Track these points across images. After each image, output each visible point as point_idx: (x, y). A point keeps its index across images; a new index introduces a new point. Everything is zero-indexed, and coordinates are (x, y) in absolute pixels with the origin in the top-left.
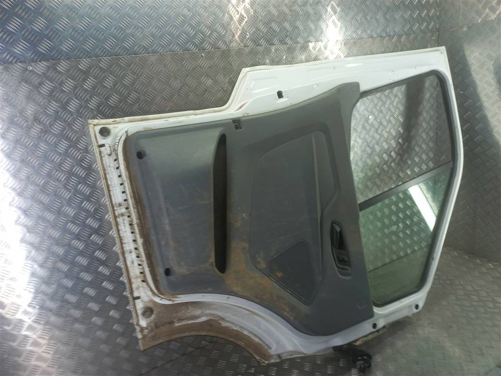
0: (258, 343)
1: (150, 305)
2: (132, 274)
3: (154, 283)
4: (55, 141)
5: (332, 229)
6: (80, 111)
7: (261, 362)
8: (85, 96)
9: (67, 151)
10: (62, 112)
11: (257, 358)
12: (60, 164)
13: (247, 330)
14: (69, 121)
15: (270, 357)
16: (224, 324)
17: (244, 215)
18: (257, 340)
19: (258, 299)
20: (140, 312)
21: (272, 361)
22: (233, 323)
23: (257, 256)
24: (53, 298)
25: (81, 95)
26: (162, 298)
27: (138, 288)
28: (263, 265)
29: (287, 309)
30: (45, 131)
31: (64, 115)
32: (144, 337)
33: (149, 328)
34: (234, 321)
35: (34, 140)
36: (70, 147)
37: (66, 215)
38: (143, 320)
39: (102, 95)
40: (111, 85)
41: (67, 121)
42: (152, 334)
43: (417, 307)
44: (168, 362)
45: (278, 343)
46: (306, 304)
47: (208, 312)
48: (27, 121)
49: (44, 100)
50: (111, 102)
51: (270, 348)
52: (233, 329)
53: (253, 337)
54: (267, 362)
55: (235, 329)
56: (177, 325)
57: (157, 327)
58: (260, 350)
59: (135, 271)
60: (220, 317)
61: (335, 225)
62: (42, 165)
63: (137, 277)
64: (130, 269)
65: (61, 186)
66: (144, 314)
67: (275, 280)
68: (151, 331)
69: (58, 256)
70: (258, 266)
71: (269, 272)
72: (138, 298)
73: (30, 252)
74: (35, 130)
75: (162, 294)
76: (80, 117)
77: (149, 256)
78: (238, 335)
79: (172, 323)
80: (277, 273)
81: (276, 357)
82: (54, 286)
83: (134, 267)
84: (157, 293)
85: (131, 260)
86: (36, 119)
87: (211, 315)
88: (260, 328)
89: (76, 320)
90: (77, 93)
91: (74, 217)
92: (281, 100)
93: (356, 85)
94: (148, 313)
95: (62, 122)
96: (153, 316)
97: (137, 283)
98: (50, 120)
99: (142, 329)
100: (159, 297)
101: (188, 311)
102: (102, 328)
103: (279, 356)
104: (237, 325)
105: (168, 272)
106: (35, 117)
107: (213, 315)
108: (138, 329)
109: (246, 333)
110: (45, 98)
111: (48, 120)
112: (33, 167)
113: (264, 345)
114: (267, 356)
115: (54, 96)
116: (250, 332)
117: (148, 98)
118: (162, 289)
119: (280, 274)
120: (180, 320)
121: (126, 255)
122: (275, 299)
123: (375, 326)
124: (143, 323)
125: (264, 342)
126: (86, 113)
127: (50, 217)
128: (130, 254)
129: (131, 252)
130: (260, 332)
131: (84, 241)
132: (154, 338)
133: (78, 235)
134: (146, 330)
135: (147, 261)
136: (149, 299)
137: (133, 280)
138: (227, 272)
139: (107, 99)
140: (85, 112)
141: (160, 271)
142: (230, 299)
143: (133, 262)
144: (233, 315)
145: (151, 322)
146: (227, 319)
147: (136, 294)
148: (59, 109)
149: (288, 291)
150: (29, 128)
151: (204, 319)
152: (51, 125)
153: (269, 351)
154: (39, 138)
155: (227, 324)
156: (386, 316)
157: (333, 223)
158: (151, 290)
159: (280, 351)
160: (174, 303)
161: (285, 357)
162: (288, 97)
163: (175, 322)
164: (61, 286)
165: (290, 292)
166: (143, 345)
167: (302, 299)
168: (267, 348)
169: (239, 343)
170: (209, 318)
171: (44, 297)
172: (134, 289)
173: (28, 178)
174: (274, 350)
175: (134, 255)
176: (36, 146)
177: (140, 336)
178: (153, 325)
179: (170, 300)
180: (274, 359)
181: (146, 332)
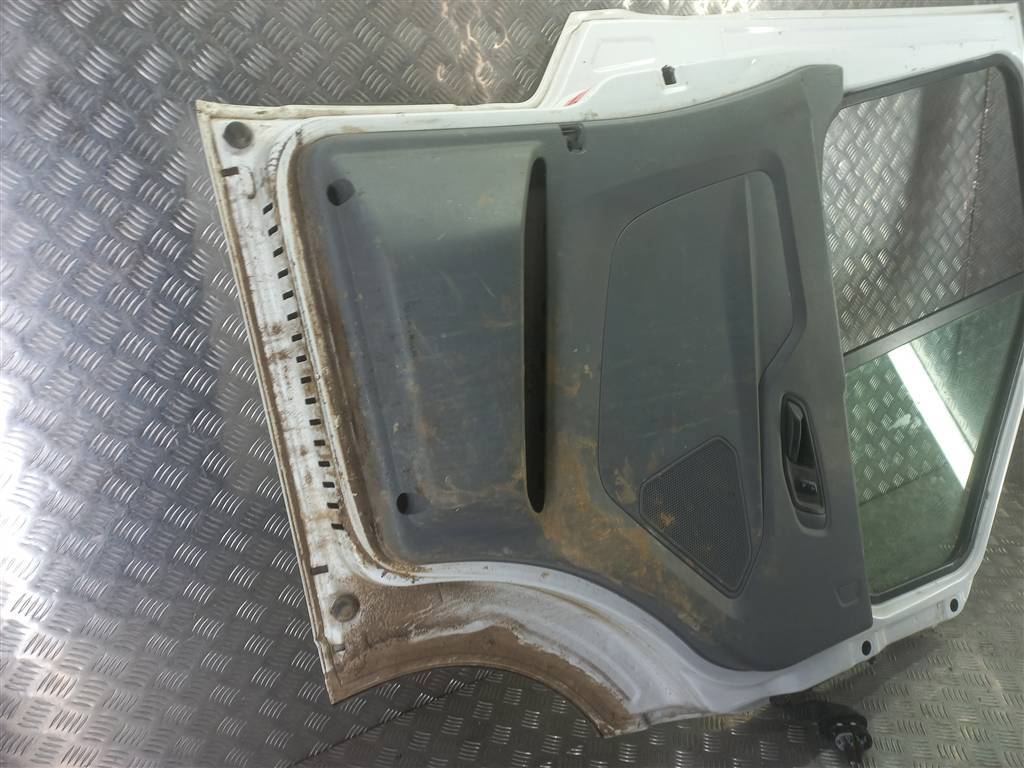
0: (600, 687)
1: (352, 588)
2: (305, 509)
3: (366, 531)
4: (105, 158)
5: (786, 413)
6: (173, 82)
7: (606, 731)
8: (186, 44)
9: (135, 186)
10: (124, 81)
11: (597, 721)
12: (117, 222)
13: (576, 654)
14: (142, 106)
15: (626, 718)
16: (524, 639)
17: (586, 367)
18: (598, 679)
19: (619, 577)
20: (325, 606)
21: (631, 729)
22: (543, 637)
23: (616, 472)
24: (96, 568)
25: (173, 41)
26: (386, 572)
27: (322, 545)
28: (630, 496)
29: (688, 606)
30: (79, 128)
31: (129, 88)
32: (337, 670)
33: (349, 647)
34: (547, 634)
35: (49, 148)
36: (143, 177)
37: (131, 357)
38: (333, 626)
39: (228, 45)
40: (254, 22)
41: (137, 106)
42: (357, 661)
43: (954, 605)
44: (371, 729)
45: (645, 685)
46: (727, 592)
47: (487, 608)
48: (28, 96)
49: (77, 43)
50: (251, 66)
51: (628, 698)
52: (543, 653)
53: (589, 672)
54: (618, 732)
55: (550, 651)
56: (415, 639)
57: (368, 645)
58: (603, 702)
59: (314, 499)
60: (516, 622)
61: (791, 405)
62: (68, 220)
63: (319, 517)
64: (301, 496)
65: (118, 278)
66: (336, 611)
67: (659, 533)
68: (354, 655)
69: (111, 461)
70: (619, 498)
71: (644, 514)
72: (323, 569)
73: (38, 448)
74: (52, 122)
75: (386, 560)
76: (171, 100)
77: (354, 463)
78: (556, 667)
79: (403, 634)
80: (662, 516)
81: (638, 720)
82: (99, 538)
83: (312, 490)
84: (376, 559)
85: (303, 474)
86: (54, 94)
87: (494, 616)
88: (604, 649)
89: (154, 624)
90: (164, 31)
91: (152, 363)
92: (671, 89)
93: (836, 73)
94: (348, 608)
95: (124, 109)
96: (359, 618)
97: (319, 531)
98: (91, 100)
99: (332, 651)
100: (379, 567)
101: (443, 606)
102: (216, 645)
103: (645, 717)
104: (554, 643)
105: (404, 504)
106: (50, 86)
107: (498, 616)
108: (322, 648)
109: (573, 661)
110: (76, 37)
111: (86, 98)
112: (45, 223)
113: (613, 690)
114: (617, 717)
115: (103, 34)
116: (583, 659)
117: (344, 64)
118: (386, 547)
119: (668, 520)
120: (423, 627)
121: (292, 460)
122: (660, 579)
123: (866, 648)
124: (335, 633)
125: (614, 685)
126: (188, 90)
127: (89, 358)
128: (301, 459)
129: (304, 453)
130: (605, 660)
131: (177, 426)
132: (359, 672)
133: (161, 408)
134: (342, 653)
135: (349, 474)
136: (350, 574)
137: (309, 525)
138: (548, 508)
139: (242, 56)
140: (185, 87)
141: (386, 499)
142: (548, 578)
143: (309, 478)
144: (546, 617)
145: (352, 632)
146: (531, 627)
147: (316, 560)
148: (116, 72)
149: (687, 560)
150: (34, 115)
151: (477, 626)
152: (95, 113)
153: (625, 706)
154: (61, 146)
155: (530, 640)
156: (891, 625)
157: (787, 399)
158: (360, 549)
159: (645, 708)
160: (416, 583)
161: (658, 718)
162: (687, 83)
163: (411, 632)
164: (115, 538)
165: (691, 563)
166: (335, 691)
167: (717, 581)
168: (620, 697)
169: (555, 684)
170: (490, 623)
171: (74, 565)
172: (312, 548)
173: (32, 250)
174: (635, 704)
175: (312, 460)
176: (53, 166)
177: (327, 668)
178: (358, 639)
179: (406, 576)
180: (634, 723)
181: (342, 658)
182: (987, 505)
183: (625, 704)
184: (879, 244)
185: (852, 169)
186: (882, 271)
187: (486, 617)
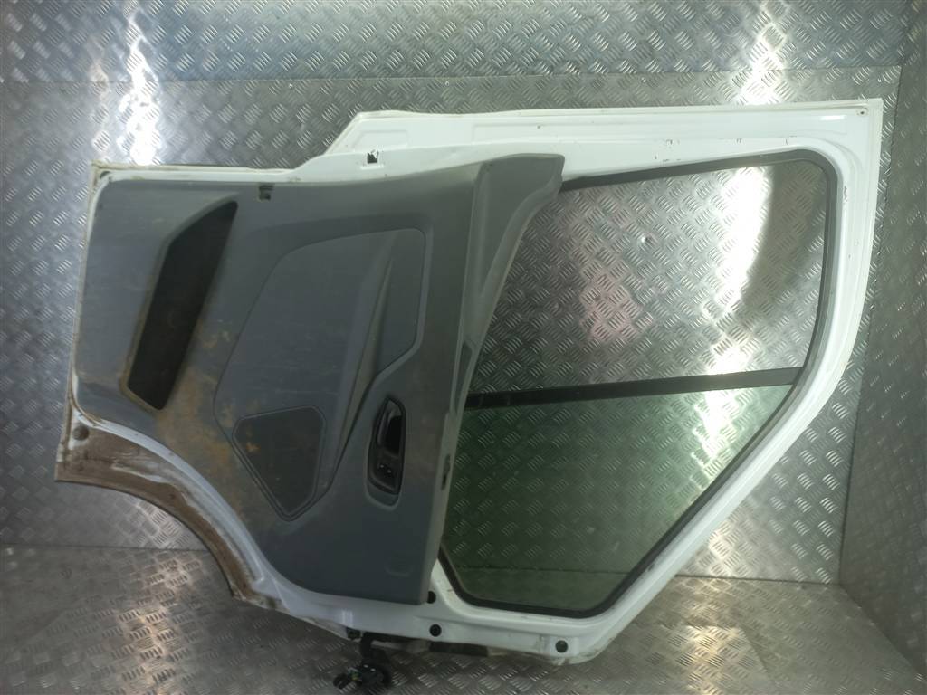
7: (236, 593)
11: (231, 583)
13: (223, 529)
15: (252, 592)
16: (189, 503)
18: (235, 553)
20: (73, 429)
21: (254, 601)
22: (202, 507)
23: (225, 405)
26: (82, 415)
28: (229, 423)
32: (65, 464)
33: (75, 455)
38: (73, 440)
42: (77, 463)
43: (562, 647)
47: (168, 471)
53: (229, 545)
54: (244, 598)
56: (115, 468)
57: (86, 457)
58: (240, 573)
60: (185, 489)
61: (391, 403)
66: (77, 433)
67: (241, 452)
68: (77, 459)
70: (221, 421)
71: (236, 437)
79: (109, 462)
80: (249, 444)
81: (263, 599)
87: (171, 478)
96: (86, 442)
99: (66, 453)
101: (138, 457)
103: (270, 601)
104: (209, 514)
107: (174, 480)
108: (61, 448)
109: (219, 532)
113: (244, 566)
114: (245, 587)
116: (227, 535)
119: (252, 448)
120: (123, 464)
124: (72, 444)
125: (246, 563)
134: (71, 456)
145: (80, 447)
146: (198, 498)
151: (157, 479)
153: (251, 583)
155: (193, 505)
157: (390, 398)
163: (114, 463)
165: (259, 484)
166: (60, 473)
167: (276, 504)
168: (249, 574)
170: (166, 481)
174: (260, 585)
177: (60, 459)
178: (82, 452)
180: (258, 599)
181: (69, 458)
183: (250, 581)
187: (165, 476)
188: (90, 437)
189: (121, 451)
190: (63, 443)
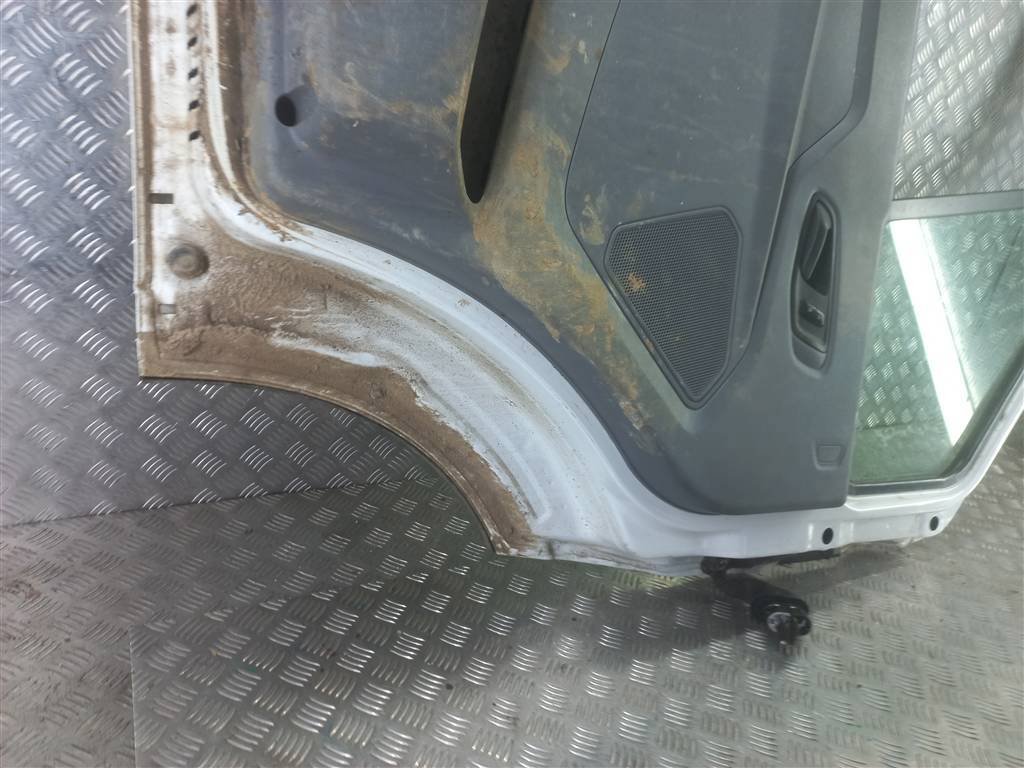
0: (505, 492)
1: (203, 239)
2: (159, 111)
3: (230, 144)
7: (499, 546)
11: (491, 531)
13: (484, 441)
15: (526, 539)
16: (423, 400)
17: (582, 45)
18: (504, 480)
19: (557, 326)
20: (160, 249)
21: (530, 553)
22: (448, 406)
23: (587, 199)
26: (249, 210)
27: (171, 165)
28: (597, 236)
29: (634, 393)
32: (157, 336)
33: (183, 314)
34: (454, 404)
38: (166, 278)
42: (189, 334)
43: (934, 523)
45: (559, 506)
46: (688, 401)
47: (384, 343)
51: (534, 515)
52: (444, 426)
53: (494, 467)
54: (514, 552)
55: (452, 425)
56: (279, 341)
57: (209, 316)
58: (503, 510)
59: (172, 100)
60: (417, 374)
61: (820, 208)
63: (175, 127)
64: (158, 92)
66: (173, 258)
67: (621, 295)
68: (188, 324)
70: (582, 233)
71: (610, 263)
72: (166, 199)
75: (250, 194)
78: (455, 449)
79: (263, 328)
80: (631, 278)
81: (541, 545)
83: (172, 85)
84: (235, 187)
85: (165, 60)
87: (391, 356)
88: (520, 448)
94: (189, 259)
96: (204, 282)
97: (170, 144)
99: (155, 309)
100: (238, 200)
101: (325, 316)
103: (550, 546)
104: (461, 418)
105: (287, 111)
108: (141, 300)
109: (478, 448)
113: (520, 499)
114: (516, 533)
116: (490, 450)
118: (252, 176)
119: (637, 285)
120: (290, 330)
121: (153, 38)
122: (608, 348)
123: (828, 536)
124: (166, 288)
125: (521, 493)
128: (165, 36)
129: (171, 30)
130: (517, 460)
132: (193, 350)
134: (170, 316)
135: (221, 55)
136: (202, 217)
137: (160, 134)
138: (487, 203)
141: (262, 98)
142: (467, 308)
143: (171, 68)
144: (457, 383)
145: (192, 296)
146: (436, 388)
147: (159, 185)
149: (647, 341)
151: (366, 360)
153: (528, 522)
155: (431, 404)
156: (861, 520)
157: (817, 200)
158: (215, 164)
159: (556, 533)
160: (287, 244)
161: (565, 553)
163: (274, 329)
165: (652, 349)
166: (149, 360)
167: (677, 381)
168: (526, 510)
169: (451, 471)
170: (382, 363)
172: (158, 168)
174: (542, 524)
175: (181, 38)
177: (143, 325)
178: (198, 307)
179: (274, 228)
180: (534, 548)
181: (168, 321)
182: (999, 428)
183: (529, 520)
184: (948, 128)
185: (948, 18)
186: (942, 164)
187: (380, 353)
188: (212, 270)
189: (286, 304)
190: (142, 286)
